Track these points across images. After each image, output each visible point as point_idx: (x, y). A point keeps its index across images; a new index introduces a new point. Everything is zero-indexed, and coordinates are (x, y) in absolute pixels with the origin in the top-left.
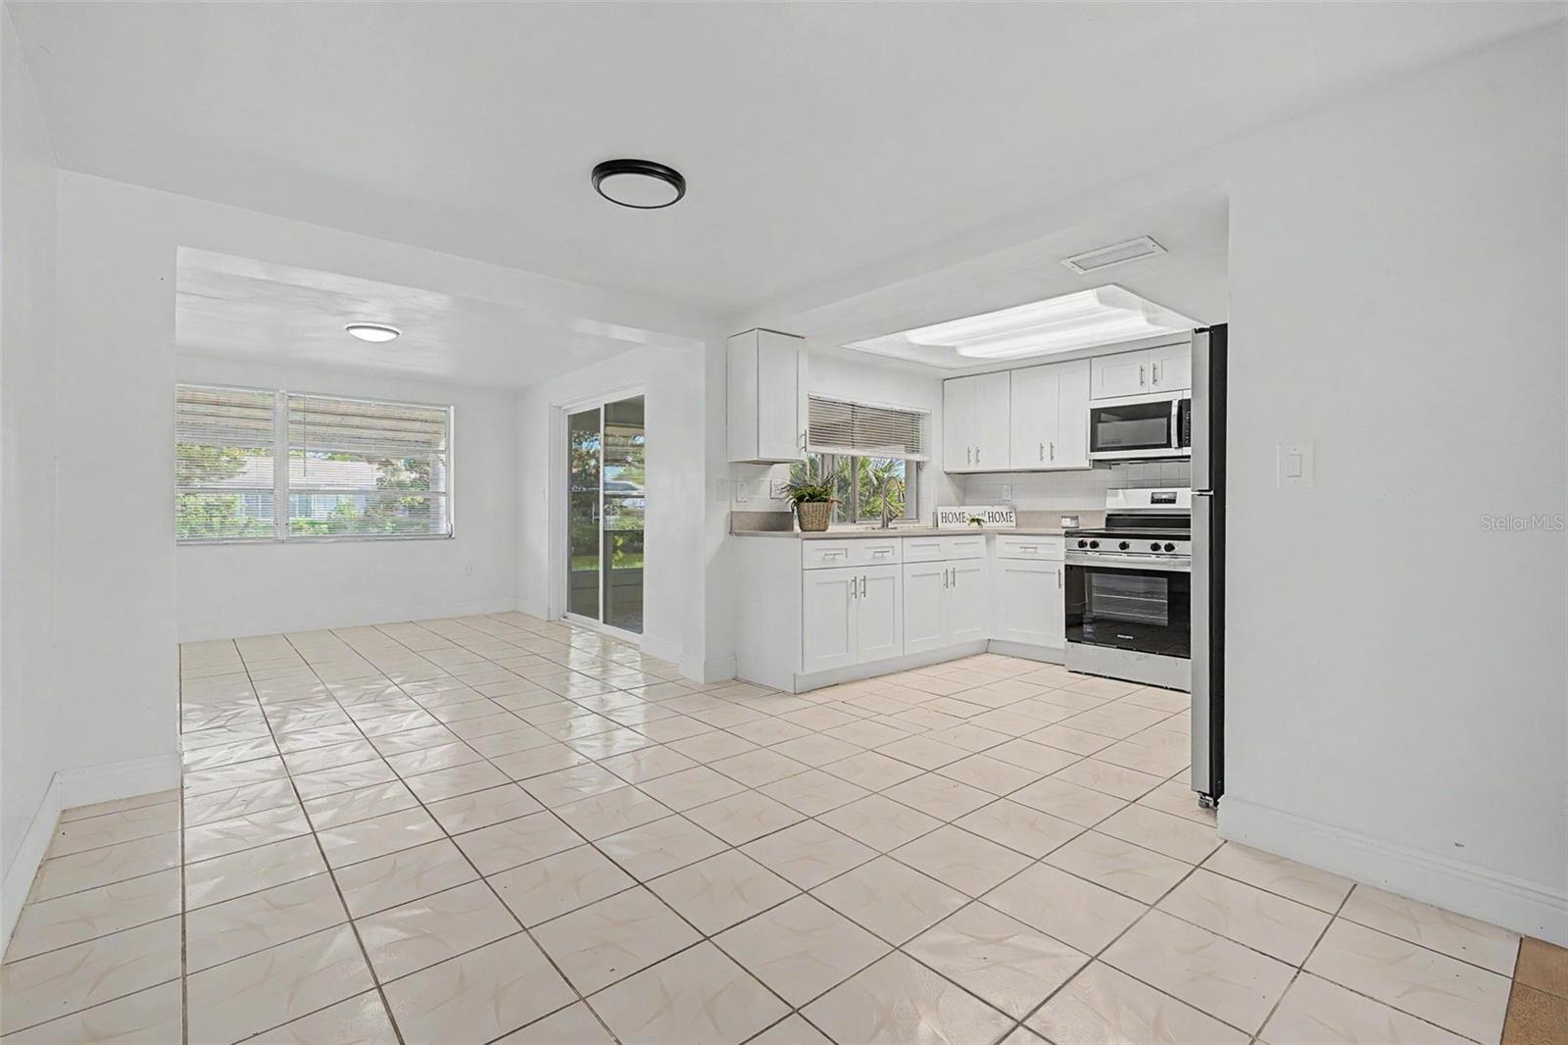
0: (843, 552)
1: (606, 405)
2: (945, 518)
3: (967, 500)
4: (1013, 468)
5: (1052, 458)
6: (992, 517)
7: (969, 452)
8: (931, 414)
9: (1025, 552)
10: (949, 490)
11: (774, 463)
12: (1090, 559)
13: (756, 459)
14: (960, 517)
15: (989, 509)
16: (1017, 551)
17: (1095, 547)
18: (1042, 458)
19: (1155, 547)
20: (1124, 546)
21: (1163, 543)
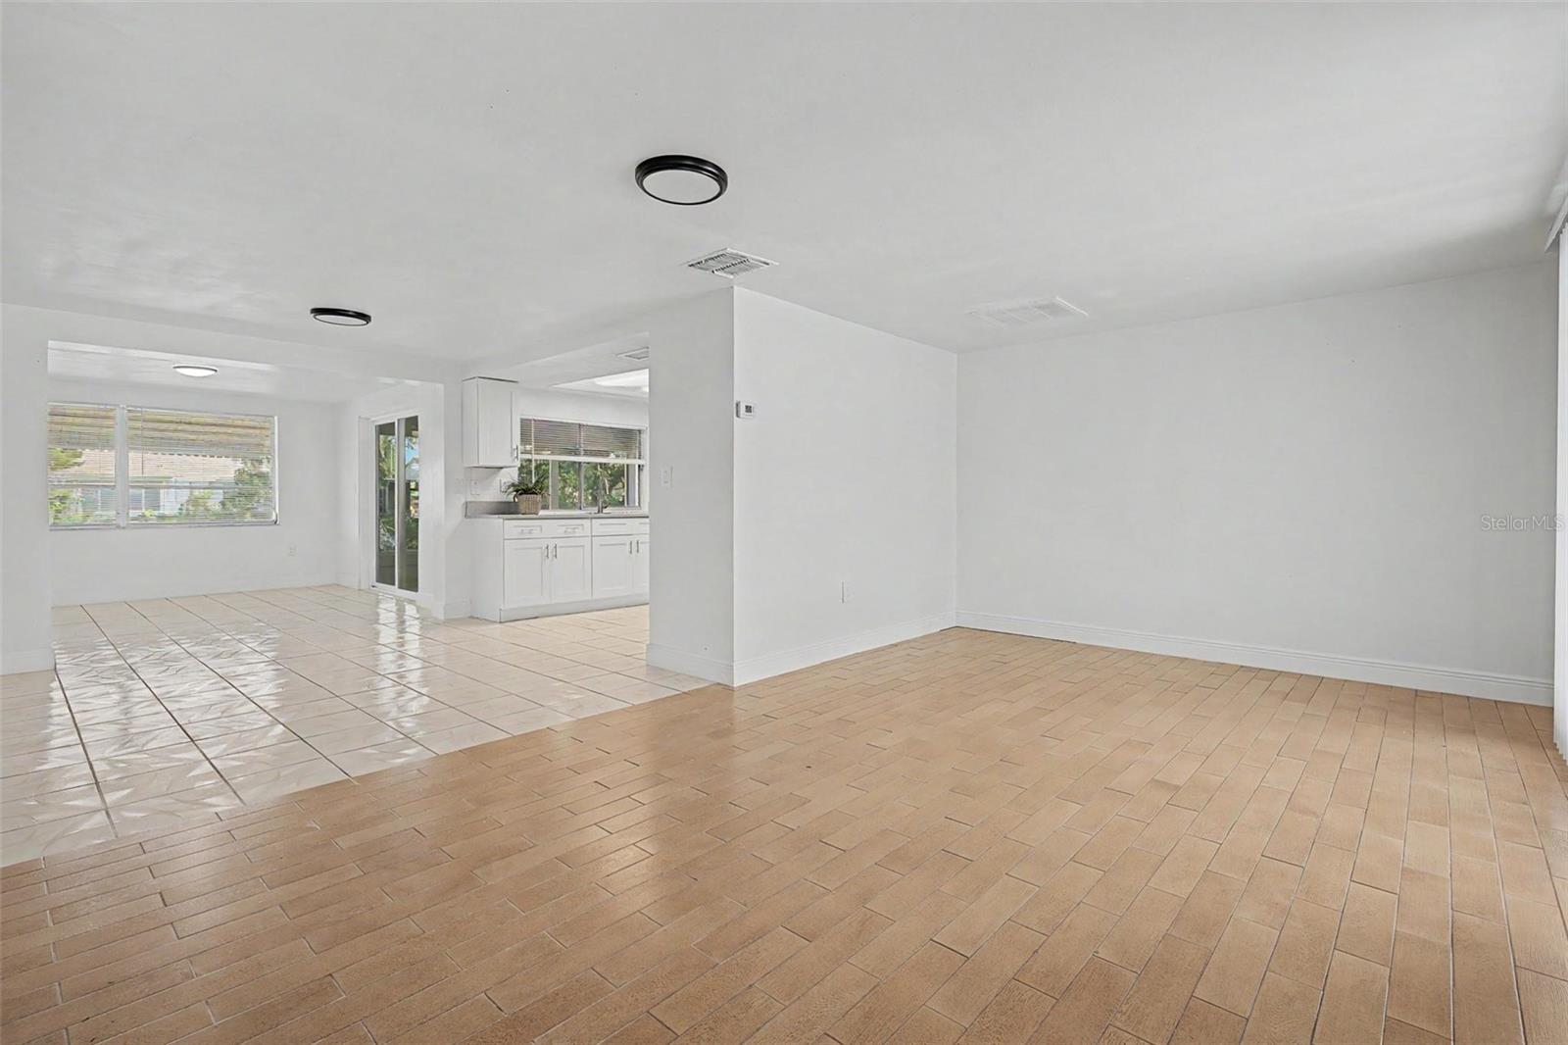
0: (538, 529)
1: (399, 420)
8: (645, 431)
11: (502, 468)
13: (478, 465)
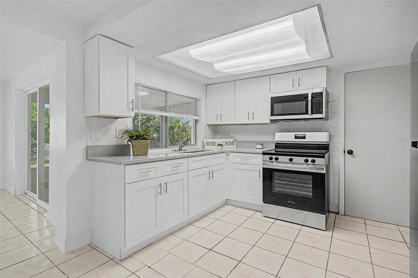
2: (208, 144)
3: (216, 136)
4: (236, 123)
5: (253, 119)
6: (227, 143)
7: (217, 116)
8: (201, 99)
9: (243, 161)
10: (208, 131)
11: (117, 118)
12: (275, 165)
13: (98, 115)
14: (213, 144)
15: (225, 140)
16: (239, 160)
17: (277, 160)
18: (249, 119)
19: (306, 161)
20: (291, 160)
21: (310, 159)
